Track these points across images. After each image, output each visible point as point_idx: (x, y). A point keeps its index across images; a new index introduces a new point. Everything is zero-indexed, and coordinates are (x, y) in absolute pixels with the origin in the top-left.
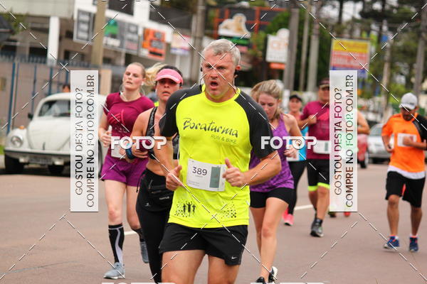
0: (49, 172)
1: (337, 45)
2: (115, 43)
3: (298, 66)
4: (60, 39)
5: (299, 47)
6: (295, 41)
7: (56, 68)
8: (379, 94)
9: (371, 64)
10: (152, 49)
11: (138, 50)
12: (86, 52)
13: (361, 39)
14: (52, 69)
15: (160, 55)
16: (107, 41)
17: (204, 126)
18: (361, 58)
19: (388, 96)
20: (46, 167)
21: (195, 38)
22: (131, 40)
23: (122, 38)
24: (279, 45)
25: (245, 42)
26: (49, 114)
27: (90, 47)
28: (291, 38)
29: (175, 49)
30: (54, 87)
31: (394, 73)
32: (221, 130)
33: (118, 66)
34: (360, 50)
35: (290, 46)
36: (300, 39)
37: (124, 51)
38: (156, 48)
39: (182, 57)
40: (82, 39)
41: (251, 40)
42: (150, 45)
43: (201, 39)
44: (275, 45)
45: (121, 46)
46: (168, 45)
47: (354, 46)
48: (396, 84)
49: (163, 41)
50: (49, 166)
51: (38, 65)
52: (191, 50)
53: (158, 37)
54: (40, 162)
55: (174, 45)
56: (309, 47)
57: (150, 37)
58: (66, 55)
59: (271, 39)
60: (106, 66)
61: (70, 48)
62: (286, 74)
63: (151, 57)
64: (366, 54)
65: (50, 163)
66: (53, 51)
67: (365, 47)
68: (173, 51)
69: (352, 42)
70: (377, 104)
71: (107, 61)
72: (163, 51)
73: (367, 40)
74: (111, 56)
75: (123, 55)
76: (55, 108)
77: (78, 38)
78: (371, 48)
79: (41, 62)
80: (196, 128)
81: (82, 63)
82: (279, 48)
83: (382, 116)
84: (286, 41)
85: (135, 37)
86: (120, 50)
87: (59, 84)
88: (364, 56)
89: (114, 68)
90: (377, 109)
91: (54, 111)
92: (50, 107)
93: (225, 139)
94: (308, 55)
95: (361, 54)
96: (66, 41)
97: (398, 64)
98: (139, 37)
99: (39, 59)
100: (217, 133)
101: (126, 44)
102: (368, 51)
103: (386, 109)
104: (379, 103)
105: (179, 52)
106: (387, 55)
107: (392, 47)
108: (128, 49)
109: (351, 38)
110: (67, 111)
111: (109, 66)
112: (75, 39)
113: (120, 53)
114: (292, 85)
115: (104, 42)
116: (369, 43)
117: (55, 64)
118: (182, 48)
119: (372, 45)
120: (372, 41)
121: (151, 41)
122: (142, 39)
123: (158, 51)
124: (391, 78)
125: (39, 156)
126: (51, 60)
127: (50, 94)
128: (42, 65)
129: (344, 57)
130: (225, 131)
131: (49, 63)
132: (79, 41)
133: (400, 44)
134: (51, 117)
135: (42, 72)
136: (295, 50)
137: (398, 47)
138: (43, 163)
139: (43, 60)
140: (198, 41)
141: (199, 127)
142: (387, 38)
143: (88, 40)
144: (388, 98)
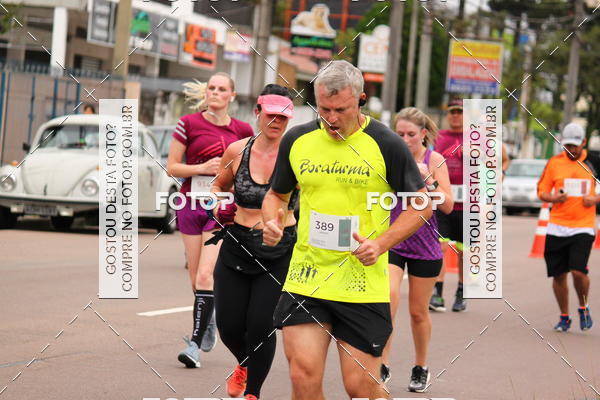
0: (52, 227)
1: (457, 48)
2: (145, 44)
3: (402, 78)
4: (69, 38)
5: (404, 51)
6: (399, 42)
7: (62, 81)
8: (516, 117)
9: (504, 75)
10: (198, 54)
11: (178, 55)
12: (104, 56)
13: (490, 39)
14: (56, 81)
15: (209, 62)
16: (134, 42)
17: (326, 168)
18: (491, 67)
19: (528, 119)
20: (49, 218)
21: (258, 38)
22: (168, 41)
23: (155, 38)
24: (376, 48)
25: (329, 44)
26: (53, 145)
27: (111, 51)
28: (392, 39)
29: (230, 53)
30: (60, 106)
31: (537, 88)
32: (347, 170)
33: (150, 77)
34: (489, 56)
35: (391, 50)
36: (406, 39)
37: (158, 56)
38: (203, 52)
39: (240, 64)
40: (99, 39)
41: (337, 42)
42: (196, 48)
43: (267, 39)
44: (370, 48)
45: (154, 49)
46: (221, 47)
47: (482, 50)
48: (539, 103)
49: (214, 42)
50: (52, 217)
51: (37, 75)
52: (253, 54)
53: (207, 37)
54: (41, 213)
55: (228, 48)
56: (417, 52)
57: (195, 36)
58: (76, 62)
59: (365, 39)
60: (133, 77)
61: (82, 52)
62: (385, 89)
63: (196, 64)
64: (497, 60)
65: (55, 214)
66: (58, 57)
67: (497, 51)
68: (227, 57)
69: (478, 44)
70: (512, 131)
71: (135, 70)
72: (213, 56)
73: (499, 41)
74: (141, 63)
75: (157, 62)
76: (62, 136)
77: (93, 37)
78: (505, 53)
79: (41, 72)
80: (317, 171)
81: (100, 73)
82: (376, 52)
83: (520, 148)
84: (386, 43)
85: (174, 37)
86: (152, 54)
87: (68, 102)
88: (494, 63)
89: (144, 80)
90: (512, 138)
91: (60, 140)
92: (54, 135)
93: (353, 181)
94: (416, 61)
95: (491, 60)
96: (76, 41)
97: (542, 75)
98: (180, 36)
99: (39, 68)
100: (343, 175)
101: (161, 45)
102: (500, 57)
103: (525, 139)
104: (516, 129)
105: (235, 57)
106: (528, 62)
107: (534, 51)
108: (163, 53)
109: (477, 38)
110: (78, 141)
111: (138, 77)
112: (89, 38)
113: (153, 59)
114: (393, 104)
115: (131, 43)
116: (501, 46)
117: (61, 73)
118: (239, 53)
119: (505, 48)
120: (506, 43)
121: (196, 42)
122: (183, 39)
123: (206, 56)
124: (532, 95)
125: (37, 203)
126: (55, 69)
127: (53, 116)
128: (43, 75)
129: (467, 65)
130: (352, 171)
131: (53, 73)
132: (95, 42)
133: (545, 47)
134: (55, 148)
135: (44, 85)
136: (398, 55)
137: (543, 51)
138: (45, 213)
139: (44, 68)
140: (261, 42)
141: (320, 169)
142: (527, 38)
143: (107, 40)
144: (528, 123)
